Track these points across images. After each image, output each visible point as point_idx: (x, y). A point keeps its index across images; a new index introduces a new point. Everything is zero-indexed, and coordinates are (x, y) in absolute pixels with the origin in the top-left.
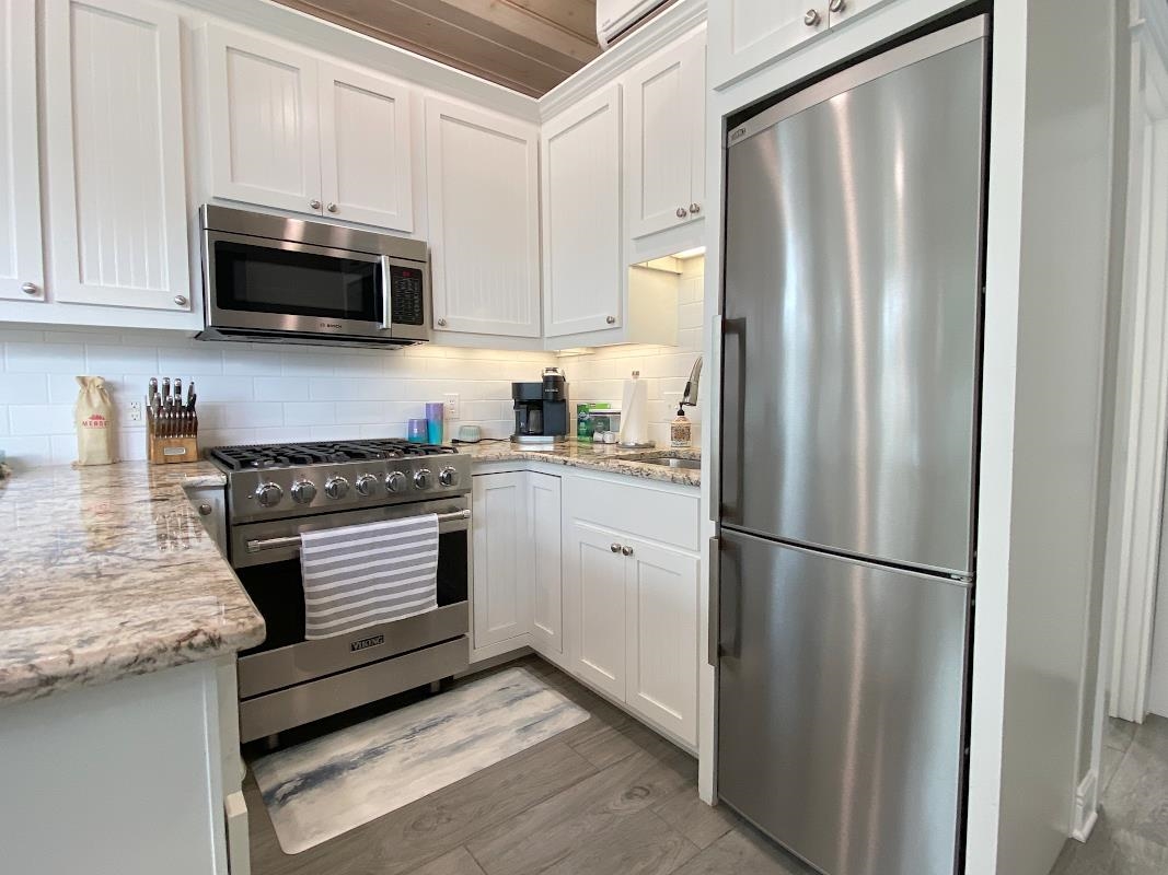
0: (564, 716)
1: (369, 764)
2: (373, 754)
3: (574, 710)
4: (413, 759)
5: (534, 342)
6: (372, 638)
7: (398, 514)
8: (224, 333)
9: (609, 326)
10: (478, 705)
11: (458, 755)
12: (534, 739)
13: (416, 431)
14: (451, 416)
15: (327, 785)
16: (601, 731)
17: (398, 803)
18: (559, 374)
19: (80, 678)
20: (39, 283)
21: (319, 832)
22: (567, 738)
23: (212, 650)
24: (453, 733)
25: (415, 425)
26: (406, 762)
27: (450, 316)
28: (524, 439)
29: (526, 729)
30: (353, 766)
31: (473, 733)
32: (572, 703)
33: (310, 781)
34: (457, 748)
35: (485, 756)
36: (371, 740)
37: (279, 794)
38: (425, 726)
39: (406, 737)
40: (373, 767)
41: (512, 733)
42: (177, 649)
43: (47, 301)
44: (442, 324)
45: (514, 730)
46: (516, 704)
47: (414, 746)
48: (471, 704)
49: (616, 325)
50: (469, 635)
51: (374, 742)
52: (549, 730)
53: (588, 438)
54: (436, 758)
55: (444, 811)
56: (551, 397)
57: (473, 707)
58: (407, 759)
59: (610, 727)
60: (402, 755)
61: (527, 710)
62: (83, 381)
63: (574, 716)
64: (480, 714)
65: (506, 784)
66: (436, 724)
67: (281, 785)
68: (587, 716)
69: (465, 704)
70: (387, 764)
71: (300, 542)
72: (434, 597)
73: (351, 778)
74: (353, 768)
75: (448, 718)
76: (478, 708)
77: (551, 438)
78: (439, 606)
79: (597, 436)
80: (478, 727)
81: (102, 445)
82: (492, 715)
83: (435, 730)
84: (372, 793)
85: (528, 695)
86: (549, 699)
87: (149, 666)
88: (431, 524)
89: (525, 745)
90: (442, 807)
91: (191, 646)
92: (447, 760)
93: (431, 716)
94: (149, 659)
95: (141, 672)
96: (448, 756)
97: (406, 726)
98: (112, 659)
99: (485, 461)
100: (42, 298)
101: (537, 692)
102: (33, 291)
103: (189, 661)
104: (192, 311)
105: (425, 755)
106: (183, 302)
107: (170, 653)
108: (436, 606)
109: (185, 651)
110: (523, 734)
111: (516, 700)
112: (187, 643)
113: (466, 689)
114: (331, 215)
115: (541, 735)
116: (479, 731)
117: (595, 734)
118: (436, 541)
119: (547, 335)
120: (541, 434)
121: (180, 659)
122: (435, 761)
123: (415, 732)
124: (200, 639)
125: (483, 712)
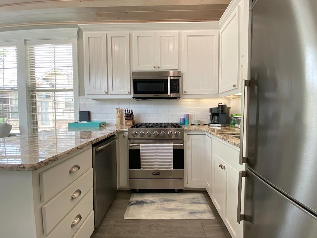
0: (205, 214)
1: (150, 205)
2: (153, 202)
3: (210, 214)
4: (159, 208)
5: (216, 95)
6: (157, 172)
7: (158, 142)
8: (136, 99)
9: (235, 88)
10: (183, 200)
11: (170, 212)
12: (192, 217)
13: (181, 121)
14: (192, 117)
15: (140, 206)
16: (215, 225)
17: (150, 218)
18: (224, 105)
19: (3, 168)
20: (107, 91)
21: (131, 216)
22: (203, 222)
23: (23, 169)
24: (172, 205)
25: (181, 119)
26: (158, 208)
27: (188, 90)
28: (211, 125)
29: (192, 213)
30: (147, 203)
31: (177, 207)
32: (212, 212)
33: (138, 203)
34: (171, 210)
35: (176, 216)
36: (155, 198)
37: (131, 203)
38: (168, 200)
39: (162, 201)
40: (150, 206)
41: (187, 213)
42: (17, 167)
43: (108, 94)
44: (185, 93)
45: (188, 212)
46: (194, 204)
47: (162, 204)
48: (182, 199)
49: (237, 87)
50: (185, 179)
51: (155, 199)
52: (198, 217)
53: (233, 126)
54: (164, 210)
55: (158, 226)
56: (220, 112)
57: (182, 200)
58: (158, 207)
59: (219, 225)
60: (158, 206)
61: (195, 207)
62: (117, 109)
63: (209, 216)
64: (182, 203)
65: (177, 227)
66: (170, 201)
67: (132, 201)
68: (213, 218)
69: (180, 198)
70: (153, 207)
71: (140, 146)
72: (172, 166)
73: (145, 206)
74: (147, 204)
75: (174, 201)
76: (183, 201)
77: (220, 125)
78: (174, 169)
79: (236, 125)
80: (179, 206)
81: (119, 122)
82: (186, 204)
83: (169, 202)
84: (146, 212)
85: (198, 203)
86: (204, 207)
87: (13, 169)
88: (171, 146)
89: (189, 218)
90: (158, 225)
91: (20, 167)
92: (167, 212)
93: (171, 198)
94: (13, 168)
95: (12, 170)
96: (167, 211)
97: (163, 198)
98: (8, 166)
99: (190, 131)
100: (107, 94)
101: (202, 203)
102: (106, 93)
103: (20, 170)
104: (130, 94)
105: (162, 208)
106: (128, 93)
107: (16, 168)
108: (172, 169)
109: (19, 168)
110: (190, 214)
111: (195, 203)
112: (19, 166)
113: (183, 194)
114: (158, 69)
115: (195, 217)
116: (179, 208)
117: (213, 225)
118: (172, 151)
119: (219, 93)
120: (218, 124)
121: (18, 169)
122: (164, 211)
123: (164, 201)
124: (22, 166)
125: (184, 202)
